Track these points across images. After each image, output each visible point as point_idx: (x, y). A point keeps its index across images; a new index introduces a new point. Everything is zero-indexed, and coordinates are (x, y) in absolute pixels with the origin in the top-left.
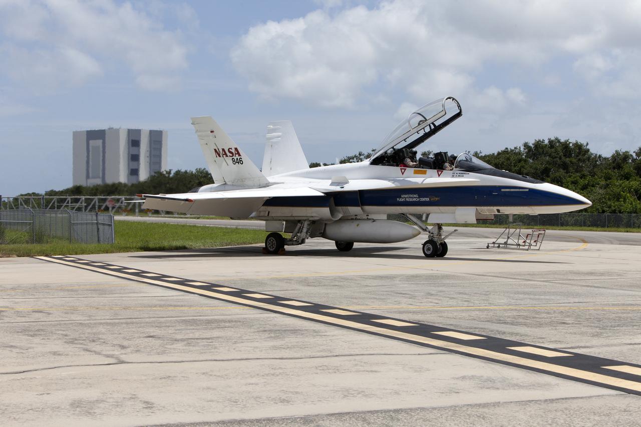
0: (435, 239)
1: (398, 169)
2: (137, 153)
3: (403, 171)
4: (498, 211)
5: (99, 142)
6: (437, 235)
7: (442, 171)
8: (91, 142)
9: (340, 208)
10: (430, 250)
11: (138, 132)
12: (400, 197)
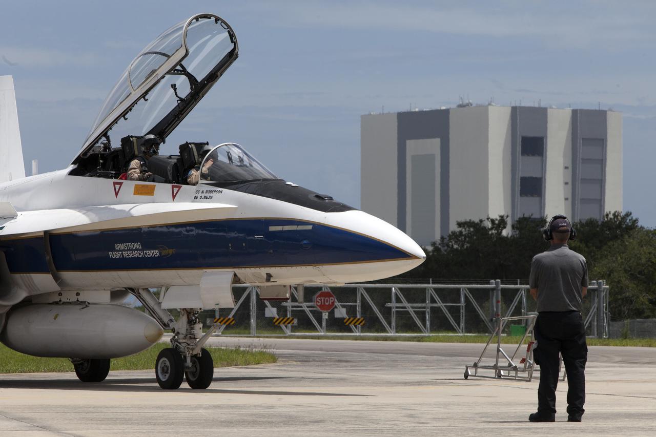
0: (182, 347)
1: (109, 182)
2: (538, 175)
3: (118, 187)
4: (269, 276)
5: (433, 146)
6: (185, 338)
7: (180, 187)
8: (411, 144)
9: (18, 277)
10: (167, 372)
11: (539, 114)
12: (113, 250)
